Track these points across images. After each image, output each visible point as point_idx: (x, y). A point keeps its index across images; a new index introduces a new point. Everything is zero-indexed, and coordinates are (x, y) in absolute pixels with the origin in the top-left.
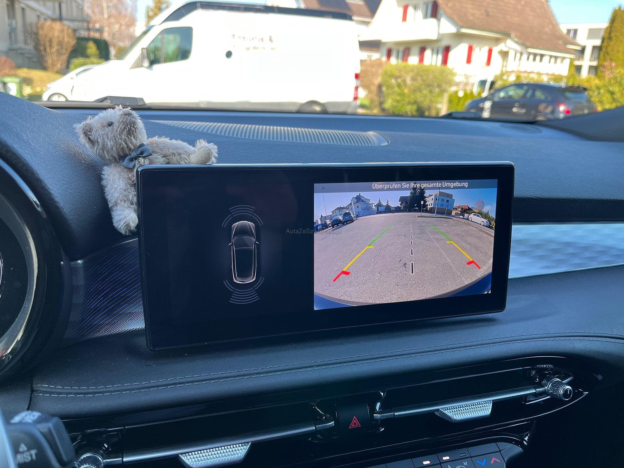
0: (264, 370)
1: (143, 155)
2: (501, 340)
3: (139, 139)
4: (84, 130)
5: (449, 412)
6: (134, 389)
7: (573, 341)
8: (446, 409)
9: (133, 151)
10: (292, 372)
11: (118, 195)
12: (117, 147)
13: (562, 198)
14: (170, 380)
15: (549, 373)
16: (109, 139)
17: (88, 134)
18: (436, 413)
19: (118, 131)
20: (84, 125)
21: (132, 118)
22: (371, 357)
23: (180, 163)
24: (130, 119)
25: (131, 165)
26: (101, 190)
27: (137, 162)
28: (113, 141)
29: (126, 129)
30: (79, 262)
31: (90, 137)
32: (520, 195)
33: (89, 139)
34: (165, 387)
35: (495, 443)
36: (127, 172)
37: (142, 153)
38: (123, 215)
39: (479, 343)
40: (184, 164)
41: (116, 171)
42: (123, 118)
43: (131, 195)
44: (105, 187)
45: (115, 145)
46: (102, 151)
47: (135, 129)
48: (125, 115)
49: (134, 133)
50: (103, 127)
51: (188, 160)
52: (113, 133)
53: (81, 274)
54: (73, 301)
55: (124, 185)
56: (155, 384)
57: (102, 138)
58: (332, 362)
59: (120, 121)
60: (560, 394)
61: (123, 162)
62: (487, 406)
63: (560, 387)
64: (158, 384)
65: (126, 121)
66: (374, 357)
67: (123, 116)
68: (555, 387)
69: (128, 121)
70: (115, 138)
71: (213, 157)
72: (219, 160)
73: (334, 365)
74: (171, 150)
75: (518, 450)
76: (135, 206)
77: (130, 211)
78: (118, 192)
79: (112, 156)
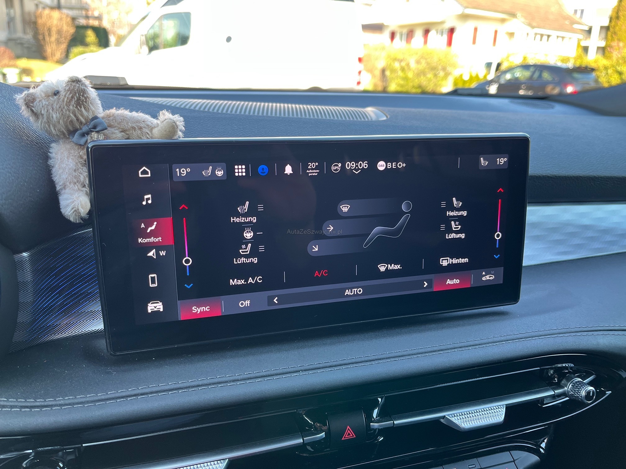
0: (241, 377)
1: (97, 130)
2: (515, 337)
3: (92, 111)
4: (26, 101)
5: (457, 419)
6: (88, 402)
7: (596, 336)
8: (453, 415)
9: (84, 125)
10: (274, 378)
11: (67, 176)
12: (65, 120)
13: (581, 175)
14: (131, 391)
15: (569, 372)
16: (55, 110)
17: (30, 105)
18: (442, 420)
19: (65, 101)
20: (25, 94)
21: (80, 86)
22: (366, 359)
23: (141, 138)
24: (79, 87)
25: (83, 141)
26: (47, 171)
27: (89, 138)
28: (59, 113)
29: (75, 99)
30: (25, 254)
31: (33, 109)
32: (535, 173)
33: (32, 111)
34: (124, 399)
35: (509, 452)
36: (78, 149)
37: (95, 127)
38: (70, 199)
39: (490, 340)
40: (145, 138)
41: (64, 148)
42: (70, 86)
43: (82, 176)
44: (53, 167)
45: (62, 117)
46: (48, 125)
47: (86, 99)
48: (72, 82)
49: (84, 103)
50: (48, 97)
51: (151, 135)
52: (58, 104)
53: (27, 269)
54: (19, 300)
55: (74, 165)
56: (113, 396)
57: (46, 110)
58: (321, 365)
59: (67, 89)
60: (581, 397)
61: (73, 138)
62: (500, 411)
63: (582, 388)
64: (117, 395)
65: (73, 89)
66: (370, 358)
67: (70, 83)
68: (576, 388)
69: (76, 89)
70: (61, 110)
71: (178, 130)
72: (186, 134)
73: (324, 369)
74: (131, 124)
75: (534, 458)
76: (87, 189)
77: (80, 194)
78: (67, 173)
79: (59, 131)
